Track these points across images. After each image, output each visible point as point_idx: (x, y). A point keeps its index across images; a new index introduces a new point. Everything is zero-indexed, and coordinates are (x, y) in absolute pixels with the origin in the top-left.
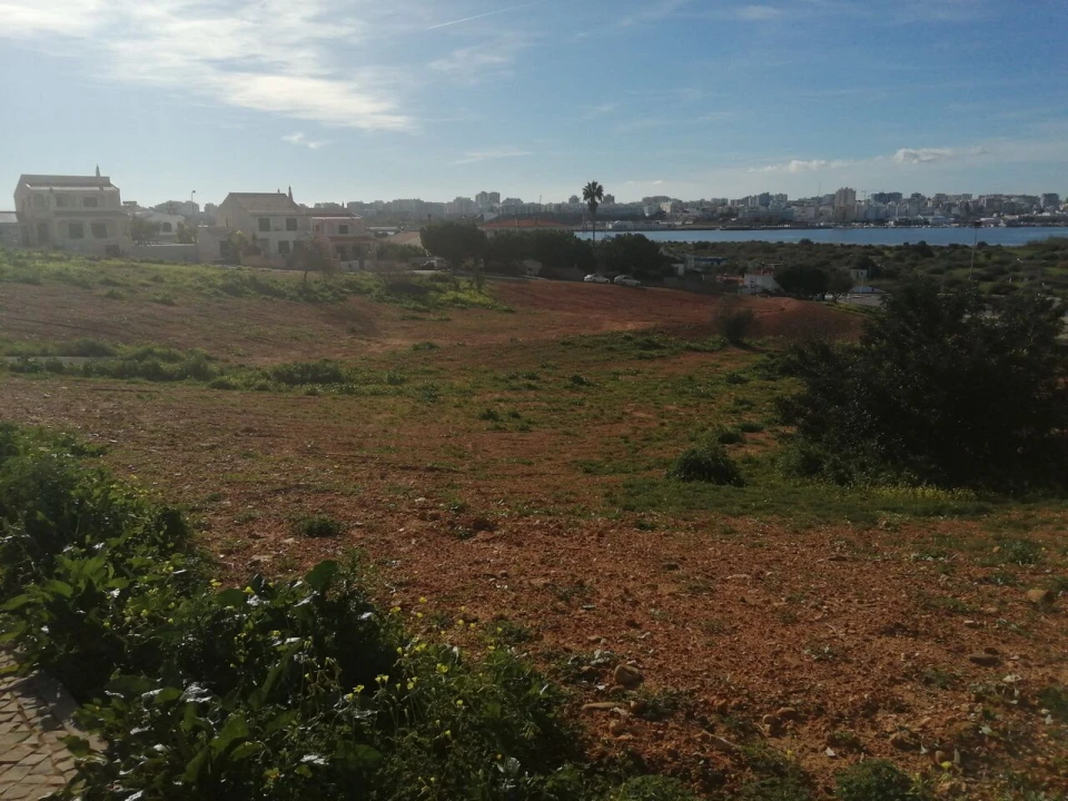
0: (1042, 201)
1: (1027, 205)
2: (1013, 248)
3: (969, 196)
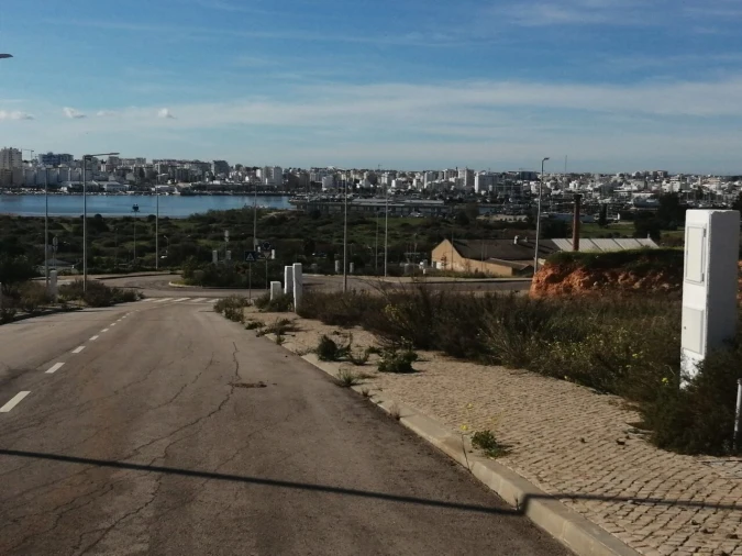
0: (213, 168)
1: (200, 172)
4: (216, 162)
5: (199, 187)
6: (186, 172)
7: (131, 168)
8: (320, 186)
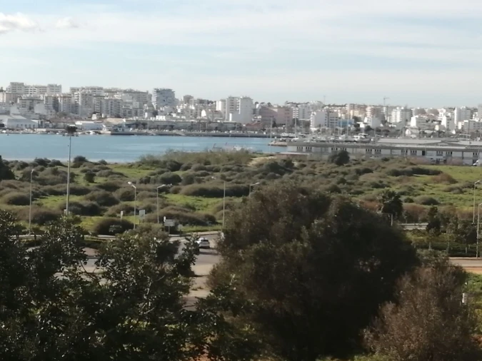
0: (154, 99)
1: (136, 104)
2: (123, 166)
3: (58, 88)
4: (158, 91)
5: (137, 125)
6: (117, 103)
7: (42, 97)
8: (307, 124)
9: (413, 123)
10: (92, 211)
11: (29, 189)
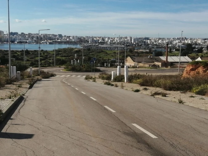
1: (54, 37)
4: (59, 35)
6: (50, 37)
7: (35, 36)
8: (89, 41)
9: (109, 41)
10: (44, 60)
11: (33, 56)
